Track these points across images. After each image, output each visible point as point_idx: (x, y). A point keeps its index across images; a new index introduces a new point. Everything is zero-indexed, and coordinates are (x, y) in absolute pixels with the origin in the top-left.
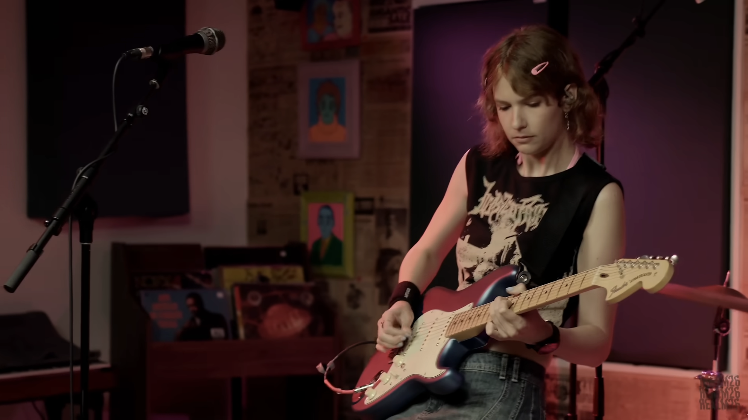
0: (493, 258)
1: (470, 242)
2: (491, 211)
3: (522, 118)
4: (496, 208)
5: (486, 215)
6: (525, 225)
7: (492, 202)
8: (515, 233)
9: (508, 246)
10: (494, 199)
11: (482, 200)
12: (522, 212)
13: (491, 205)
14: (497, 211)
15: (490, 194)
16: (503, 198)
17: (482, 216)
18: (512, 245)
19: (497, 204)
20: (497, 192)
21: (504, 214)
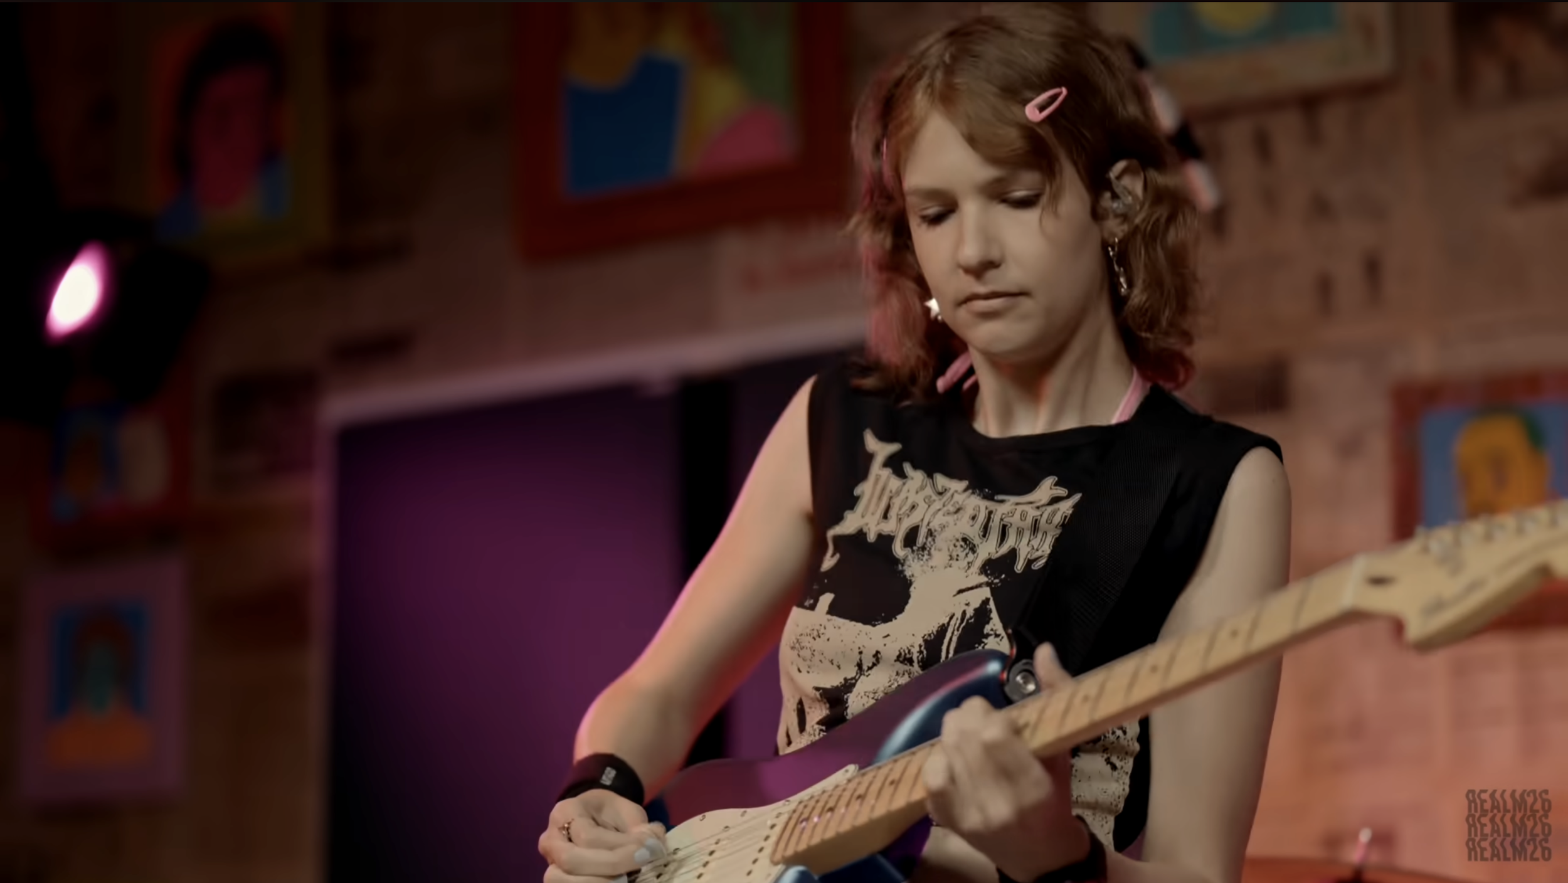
0: (915, 651)
1: (833, 610)
2: (900, 520)
3: (987, 237)
4: (913, 507)
5: (883, 533)
6: (1013, 554)
7: (898, 493)
8: (983, 579)
9: (964, 613)
10: (904, 484)
11: (865, 489)
12: (1002, 520)
13: (897, 502)
14: (919, 519)
15: (887, 472)
16: (934, 485)
17: (872, 537)
18: (976, 610)
19: (919, 499)
20: (907, 468)
21: (943, 527)
